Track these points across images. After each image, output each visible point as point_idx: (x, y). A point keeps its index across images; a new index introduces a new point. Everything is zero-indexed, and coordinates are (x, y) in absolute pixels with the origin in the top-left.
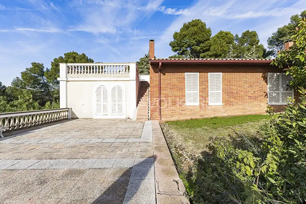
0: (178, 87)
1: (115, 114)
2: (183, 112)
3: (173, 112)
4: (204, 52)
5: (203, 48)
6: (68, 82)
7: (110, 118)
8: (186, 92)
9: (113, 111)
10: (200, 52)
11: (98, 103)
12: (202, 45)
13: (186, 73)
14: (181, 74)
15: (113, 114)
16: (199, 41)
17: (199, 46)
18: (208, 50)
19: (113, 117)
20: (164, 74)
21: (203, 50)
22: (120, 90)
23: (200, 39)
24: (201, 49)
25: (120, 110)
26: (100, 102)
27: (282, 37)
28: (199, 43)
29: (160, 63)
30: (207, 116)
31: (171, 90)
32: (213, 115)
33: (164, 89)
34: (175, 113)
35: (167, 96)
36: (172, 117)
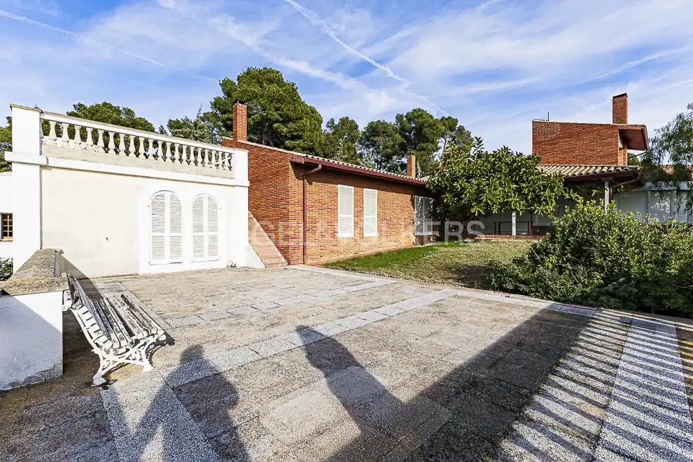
0: (329, 207)
1: (201, 259)
2: (334, 248)
3: (323, 248)
4: (293, 138)
5: (292, 132)
6: (44, 172)
7: (188, 269)
8: (339, 215)
9: (198, 251)
10: (286, 138)
11: (156, 234)
12: (291, 125)
13: (339, 186)
14: (333, 186)
15: (196, 259)
16: (287, 116)
17: (286, 127)
18: (299, 137)
19: (195, 267)
20: (311, 184)
21: (292, 135)
22: (214, 206)
23: (291, 114)
24: (289, 132)
25: (213, 249)
26: (162, 231)
27: (376, 135)
28: (286, 120)
29: (320, 166)
30: (362, 253)
31: (320, 211)
32: (369, 252)
33: (311, 209)
34: (326, 249)
35: (315, 222)
36: (322, 256)
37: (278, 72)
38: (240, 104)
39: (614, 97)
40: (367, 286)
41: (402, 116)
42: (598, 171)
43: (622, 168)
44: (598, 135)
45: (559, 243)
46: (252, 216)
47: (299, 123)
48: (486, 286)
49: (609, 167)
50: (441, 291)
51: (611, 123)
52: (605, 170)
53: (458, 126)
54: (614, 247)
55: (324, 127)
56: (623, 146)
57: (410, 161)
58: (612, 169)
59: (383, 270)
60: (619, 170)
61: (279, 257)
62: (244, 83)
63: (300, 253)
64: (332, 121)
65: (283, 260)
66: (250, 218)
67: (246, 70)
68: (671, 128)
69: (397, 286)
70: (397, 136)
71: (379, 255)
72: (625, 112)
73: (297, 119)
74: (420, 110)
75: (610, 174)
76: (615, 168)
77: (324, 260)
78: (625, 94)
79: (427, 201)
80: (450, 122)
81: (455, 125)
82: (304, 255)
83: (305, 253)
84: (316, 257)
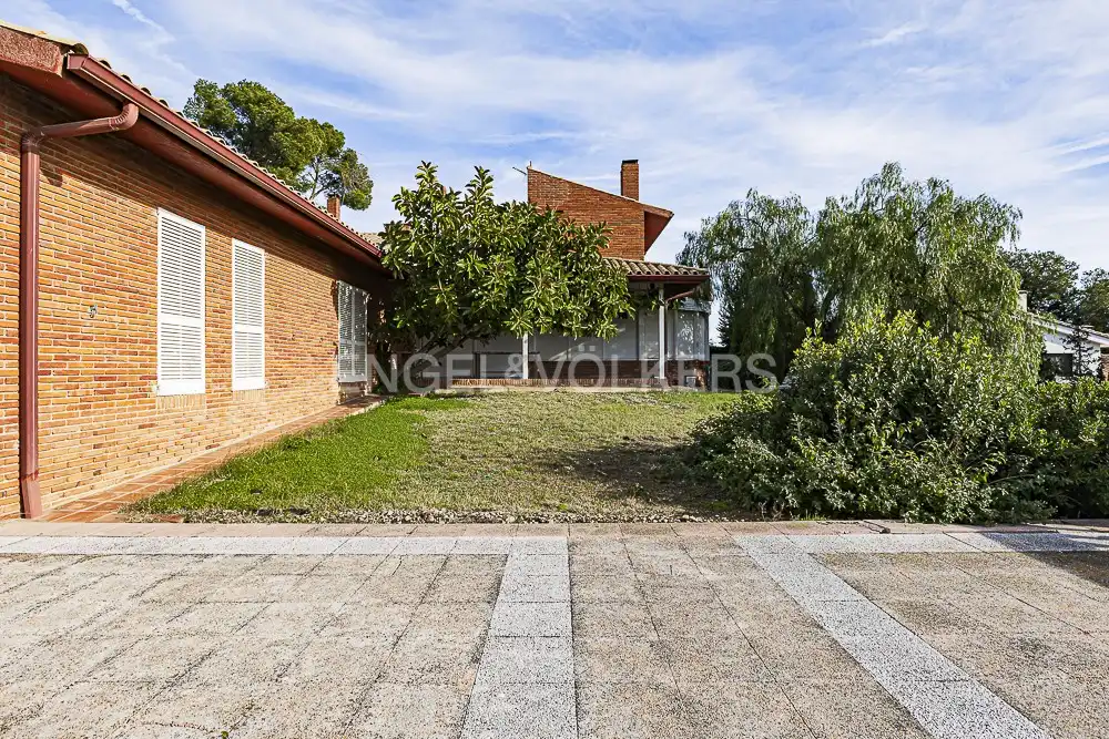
0: (128, 284)
2: (150, 435)
3: (104, 440)
8: (161, 318)
13: (163, 213)
14: (139, 207)
20: (54, 179)
29: (132, 115)
30: (229, 444)
31: (95, 298)
32: (245, 439)
33: (55, 284)
34: (114, 443)
35: (71, 337)
36: (99, 472)
39: (624, 162)
41: (211, 86)
44: (619, 214)
53: (344, 148)
77: (107, 485)
78: (635, 161)
79: (360, 298)
80: (330, 135)
81: (341, 144)
82: (22, 476)
83: (31, 469)
84: (74, 479)
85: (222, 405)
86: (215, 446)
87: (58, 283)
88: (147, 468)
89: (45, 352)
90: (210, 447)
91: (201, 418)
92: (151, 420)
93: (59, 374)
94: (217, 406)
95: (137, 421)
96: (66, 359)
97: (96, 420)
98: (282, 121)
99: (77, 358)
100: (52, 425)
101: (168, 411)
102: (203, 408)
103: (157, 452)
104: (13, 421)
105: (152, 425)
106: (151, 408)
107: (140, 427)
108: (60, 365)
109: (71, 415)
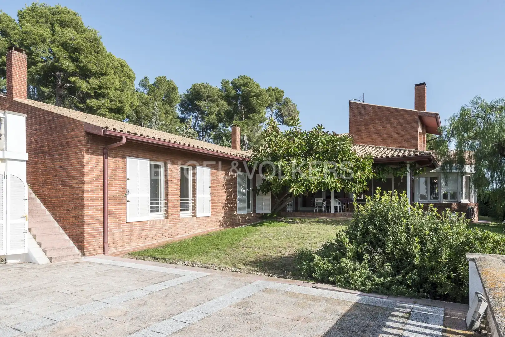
2: (144, 233)
5: (95, 88)
12: (93, 80)
16: (89, 69)
21: (96, 93)
23: (93, 67)
24: (91, 89)
29: (124, 140)
30: (178, 236)
32: (185, 235)
33: (114, 188)
34: (133, 235)
35: (119, 203)
36: (128, 243)
37: (75, 14)
38: (17, 52)
39: (416, 85)
40: (174, 282)
41: (227, 82)
42: (401, 154)
43: (420, 153)
45: (361, 230)
46: (33, 195)
47: (104, 80)
48: (297, 275)
49: (410, 152)
50: (253, 284)
51: (413, 110)
52: (406, 154)
53: (284, 98)
54: (403, 237)
55: (136, 86)
56: (423, 130)
57: (234, 131)
58: (412, 153)
59: (196, 259)
60: (417, 155)
61: (70, 248)
62: (28, 21)
63: (98, 241)
64: (146, 79)
65: (76, 250)
66: (30, 199)
67: (30, 6)
68: (456, 118)
69: (208, 279)
70: (223, 103)
71: (195, 239)
72: (424, 100)
73: (102, 75)
74: (246, 78)
75: (410, 158)
76: (414, 152)
77: (131, 247)
78: (425, 83)
80: (277, 93)
81: (281, 96)
82: (104, 243)
83: (106, 241)
84: (120, 245)
85: (175, 223)
86: (172, 237)
87: (115, 188)
88: (145, 243)
89: (110, 208)
90: (170, 237)
91: (167, 227)
92: (146, 228)
93: (115, 214)
94: (174, 223)
95: (141, 228)
96: (118, 210)
97: (127, 227)
98: (253, 92)
99: (121, 209)
100: (113, 229)
101: (153, 225)
102: (167, 224)
103: (148, 238)
104: (101, 227)
105: (146, 230)
106: (146, 224)
107: (142, 230)
108: (116, 212)
109: (119, 226)
